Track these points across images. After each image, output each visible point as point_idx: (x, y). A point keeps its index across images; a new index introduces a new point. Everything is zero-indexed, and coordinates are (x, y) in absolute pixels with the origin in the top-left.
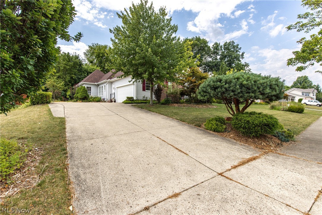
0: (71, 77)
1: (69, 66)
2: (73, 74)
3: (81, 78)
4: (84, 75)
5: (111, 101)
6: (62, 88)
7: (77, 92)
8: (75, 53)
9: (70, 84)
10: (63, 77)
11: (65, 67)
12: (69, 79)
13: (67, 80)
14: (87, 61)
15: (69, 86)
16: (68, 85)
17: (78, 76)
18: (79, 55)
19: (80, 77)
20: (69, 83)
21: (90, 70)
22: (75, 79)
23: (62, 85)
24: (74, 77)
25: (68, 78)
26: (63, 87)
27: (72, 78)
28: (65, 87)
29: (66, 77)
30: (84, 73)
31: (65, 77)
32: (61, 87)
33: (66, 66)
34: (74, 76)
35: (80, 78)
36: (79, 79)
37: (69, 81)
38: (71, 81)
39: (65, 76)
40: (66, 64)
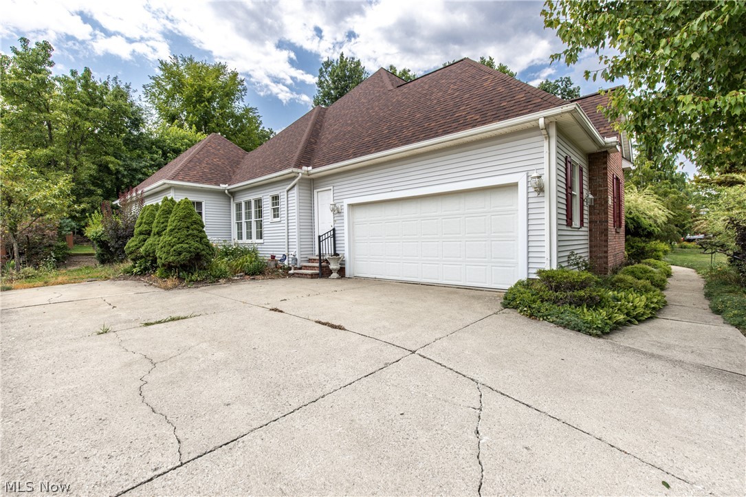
0: (100, 166)
1: (94, 121)
2: (107, 154)
3: (142, 168)
4: (152, 159)
5: (324, 273)
6: (62, 211)
7: (144, 227)
8: (115, 79)
9: (99, 191)
10: (67, 163)
11: (74, 127)
12: (92, 172)
13: (84, 175)
14: (157, 116)
15: (94, 198)
16: (90, 193)
17: (129, 162)
18: (128, 87)
19: (134, 165)
20: (92, 188)
21: (174, 140)
22: (118, 172)
23: (57, 192)
24: (112, 163)
25: (88, 168)
26: (67, 202)
27: (104, 168)
28: (74, 202)
29: (81, 164)
30: (151, 153)
31: (74, 162)
32: (53, 206)
33: (77, 118)
34: (113, 159)
35: (135, 170)
36: (133, 173)
37: (95, 178)
38: (103, 181)
39: (76, 159)
40: (77, 113)
